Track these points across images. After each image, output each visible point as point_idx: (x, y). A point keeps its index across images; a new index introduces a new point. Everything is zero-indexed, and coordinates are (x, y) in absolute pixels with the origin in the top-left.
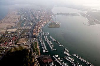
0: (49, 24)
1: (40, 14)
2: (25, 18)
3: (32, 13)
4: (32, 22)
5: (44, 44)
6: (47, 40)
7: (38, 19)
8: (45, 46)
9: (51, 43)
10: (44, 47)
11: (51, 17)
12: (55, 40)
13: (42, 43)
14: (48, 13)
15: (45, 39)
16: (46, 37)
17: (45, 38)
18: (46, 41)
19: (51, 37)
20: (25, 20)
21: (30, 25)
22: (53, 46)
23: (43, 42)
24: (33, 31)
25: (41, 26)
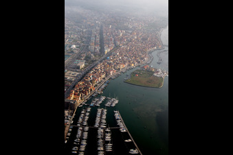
0: (134, 74)
1: (121, 39)
2: (74, 46)
3: (101, 34)
4: (87, 59)
5: (86, 134)
6: (100, 123)
7: (109, 54)
8: (84, 143)
9: (108, 138)
10: (79, 145)
11: (150, 52)
12: (123, 129)
13: (80, 132)
14: (144, 39)
15: (98, 119)
16: (102, 114)
17: (99, 114)
18: (97, 125)
19: (117, 115)
20: (72, 52)
21: (78, 68)
22: (109, 147)
23: (87, 128)
24: (74, 87)
25: (106, 75)
